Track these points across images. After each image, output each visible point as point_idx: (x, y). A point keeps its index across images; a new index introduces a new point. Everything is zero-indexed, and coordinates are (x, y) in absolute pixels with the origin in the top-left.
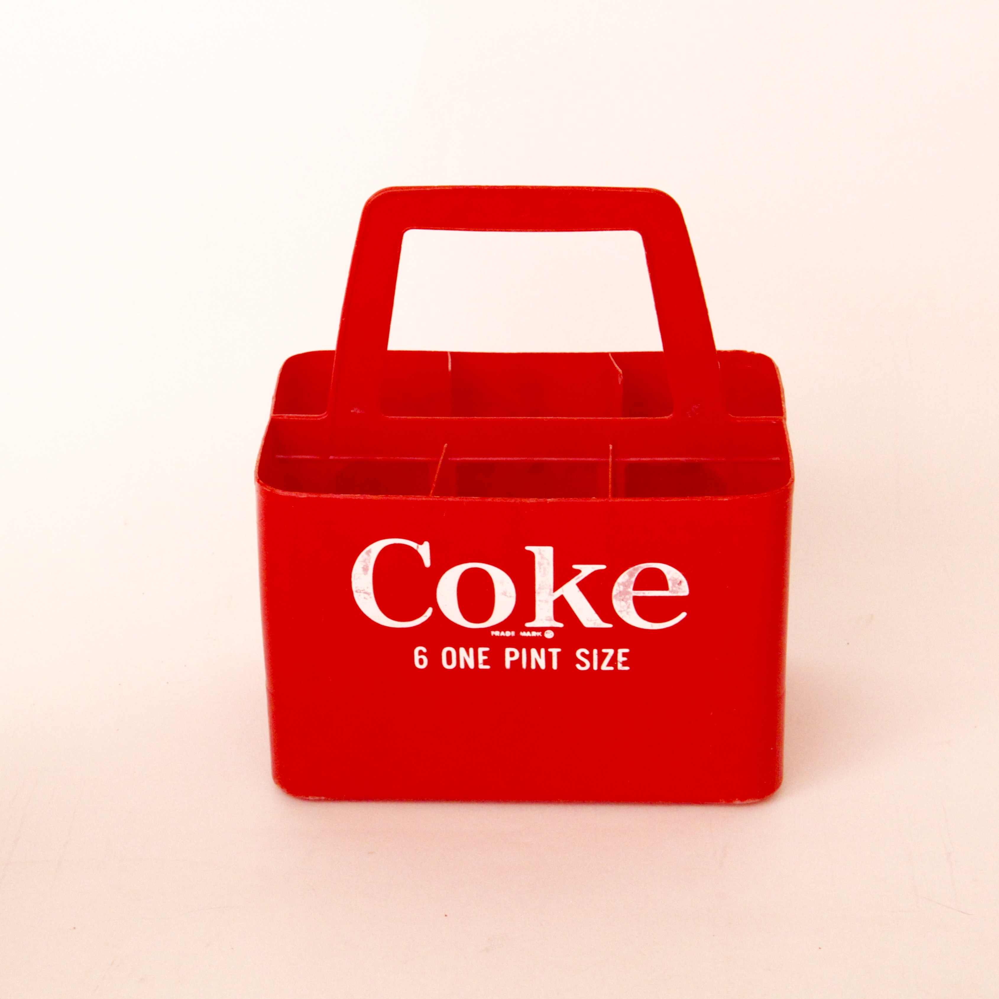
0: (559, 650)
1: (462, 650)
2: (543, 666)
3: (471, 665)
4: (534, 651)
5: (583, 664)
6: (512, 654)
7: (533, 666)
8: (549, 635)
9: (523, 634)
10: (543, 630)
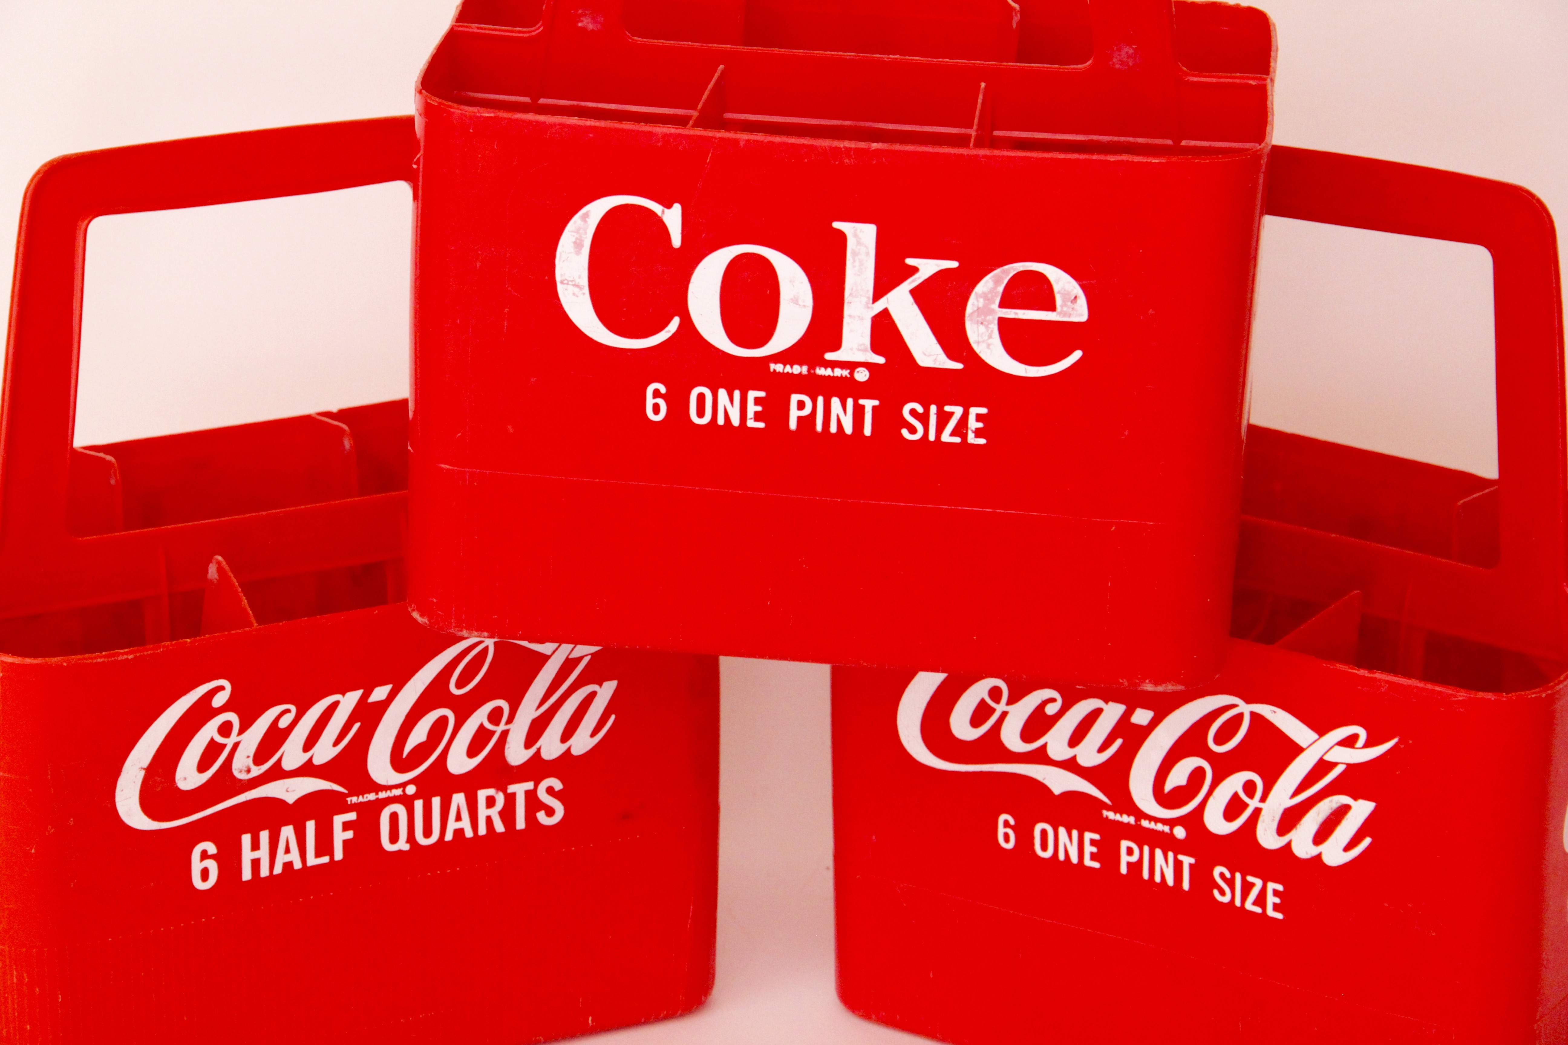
0: (876, 403)
1: (722, 393)
2: (848, 429)
3: (736, 421)
4: (835, 402)
5: (913, 430)
6: (801, 405)
7: (833, 429)
8: (862, 375)
9: (821, 371)
10: (852, 366)
